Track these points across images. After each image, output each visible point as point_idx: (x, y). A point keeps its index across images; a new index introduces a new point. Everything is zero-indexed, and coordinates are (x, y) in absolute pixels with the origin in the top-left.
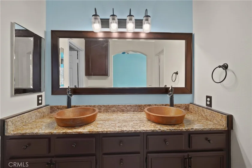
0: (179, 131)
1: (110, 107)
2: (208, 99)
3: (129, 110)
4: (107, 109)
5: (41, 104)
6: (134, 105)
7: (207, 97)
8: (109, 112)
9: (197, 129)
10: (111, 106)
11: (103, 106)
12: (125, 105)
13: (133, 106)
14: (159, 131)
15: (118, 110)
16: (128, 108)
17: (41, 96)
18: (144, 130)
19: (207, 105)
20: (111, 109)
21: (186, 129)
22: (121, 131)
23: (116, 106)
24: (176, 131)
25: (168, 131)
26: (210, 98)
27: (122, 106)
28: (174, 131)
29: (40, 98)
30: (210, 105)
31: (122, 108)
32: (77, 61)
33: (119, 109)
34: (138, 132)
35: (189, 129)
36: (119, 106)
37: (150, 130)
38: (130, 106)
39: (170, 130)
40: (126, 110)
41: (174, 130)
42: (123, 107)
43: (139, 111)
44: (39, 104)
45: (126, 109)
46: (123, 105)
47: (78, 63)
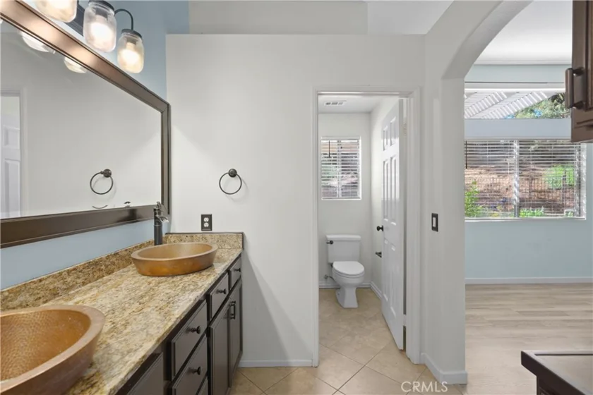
2: (206, 220)
3: (71, 284)
6: (84, 265)
7: (203, 217)
12: (60, 274)
15: (40, 298)
16: (69, 279)
19: (203, 228)
23: (32, 286)
26: (210, 217)
27: (51, 280)
30: (210, 227)
31: (51, 287)
33: (41, 294)
40: (64, 286)
42: (55, 282)
43: (96, 277)
45: (64, 283)
46: (53, 276)
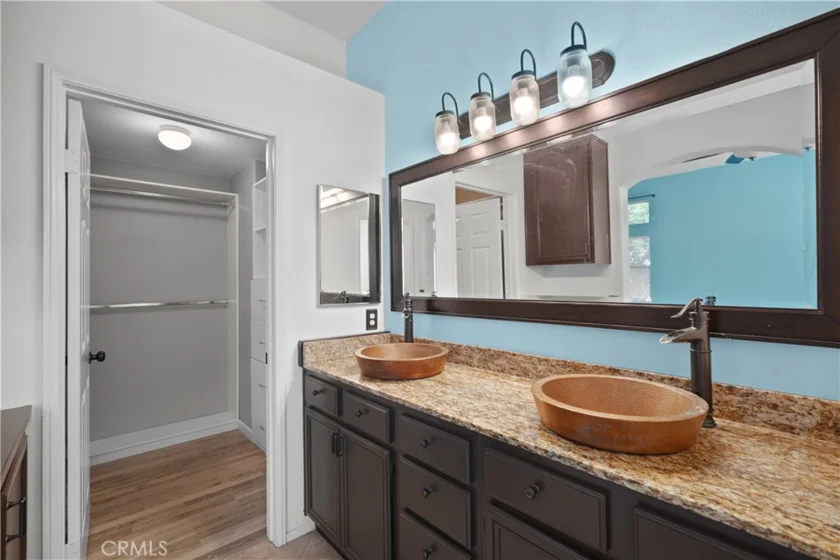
0: (578, 468)
1: (492, 355)
4: (485, 360)
5: (375, 327)
6: (558, 361)
8: (490, 369)
9: (657, 491)
10: (495, 352)
11: (478, 348)
12: (531, 358)
13: (554, 363)
14: (513, 443)
15: (513, 369)
17: (375, 312)
18: (474, 426)
20: (496, 362)
21: (605, 474)
22: (427, 410)
23: (509, 356)
24: (568, 464)
25: (539, 453)
27: (523, 359)
28: (557, 462)
29: (372, 316)
31: (522, 365)
32: (500, 226)
33: (515, 366)
34: (459, 426)
35: (622, 478)
36: (514, 355)
37: (486, 430)
38: (546, 360)
39: (546, 452)
40: (534, 372)
41: (560, 457)
42: (526, 362)
44: (369, 327)
45: (534, 368)
46: (525, 356)
47: (502, 232)
